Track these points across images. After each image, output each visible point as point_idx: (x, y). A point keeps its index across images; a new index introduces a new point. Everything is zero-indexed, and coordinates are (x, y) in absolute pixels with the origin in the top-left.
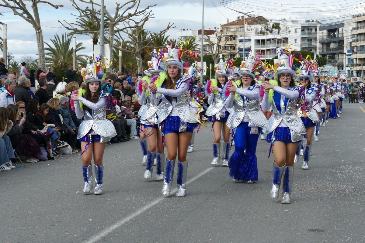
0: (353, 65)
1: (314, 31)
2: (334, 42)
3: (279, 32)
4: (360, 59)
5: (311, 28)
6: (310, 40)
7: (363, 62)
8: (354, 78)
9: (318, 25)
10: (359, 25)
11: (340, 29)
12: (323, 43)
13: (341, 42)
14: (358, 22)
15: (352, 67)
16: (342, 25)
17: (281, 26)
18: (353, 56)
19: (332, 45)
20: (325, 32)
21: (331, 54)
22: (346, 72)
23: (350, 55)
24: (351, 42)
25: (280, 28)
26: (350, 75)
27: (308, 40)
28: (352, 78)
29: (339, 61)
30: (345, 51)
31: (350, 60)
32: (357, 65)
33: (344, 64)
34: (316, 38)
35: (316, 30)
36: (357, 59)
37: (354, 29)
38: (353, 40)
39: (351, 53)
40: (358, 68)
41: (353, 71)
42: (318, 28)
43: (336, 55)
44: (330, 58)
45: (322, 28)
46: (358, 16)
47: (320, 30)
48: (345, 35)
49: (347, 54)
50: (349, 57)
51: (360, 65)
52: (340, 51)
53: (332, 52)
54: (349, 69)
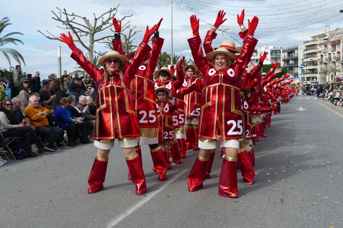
0: (304, 74)
1: (279, 54)
2: (292, 60)
3: (257, 55)
4: (309, 70)
5: (277, 51)
6: (276, 59)
7: (311, 72)
8: (305, 82)
9: (282, 50)
10: (308, 48)
11: (296, 51)
12: (284, 61)
13: (296, 60)
14: (307, 46)
15: (304, 75)
16: (297, 49)
17: (258, 51)
18: (305, 68)
19: (291, 62)
20: (286, 54)
21: (290, 67)
22: (300, 78)
23: (303, 67)
24: (303, 59)
25: (257, 52)
26: (303, 80)
27: (275, 59)
28: (304, 82)
29: (295, 72)
30: (299, 65)
31: (303, 70)
32: (307, 73)
33: (299, 73)
34: (280, 58)
35: (280, 52)
36: (307, 70)
37: (305, 50)
38: (304, 58)
39: (303, 66)
40: (308, 76)
41: (304, 78)
42: (281, 52)
43: (293, 68)
44: (290, 69)
45: (284, 51)
46: (307, 42)
47: (283, 53)
48: (299, 55)
49: (300, 67)
50: (302, 69)
51: (309, 73)
52: (296, 65)
53: (291, 66)
54: (302, 76)
